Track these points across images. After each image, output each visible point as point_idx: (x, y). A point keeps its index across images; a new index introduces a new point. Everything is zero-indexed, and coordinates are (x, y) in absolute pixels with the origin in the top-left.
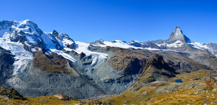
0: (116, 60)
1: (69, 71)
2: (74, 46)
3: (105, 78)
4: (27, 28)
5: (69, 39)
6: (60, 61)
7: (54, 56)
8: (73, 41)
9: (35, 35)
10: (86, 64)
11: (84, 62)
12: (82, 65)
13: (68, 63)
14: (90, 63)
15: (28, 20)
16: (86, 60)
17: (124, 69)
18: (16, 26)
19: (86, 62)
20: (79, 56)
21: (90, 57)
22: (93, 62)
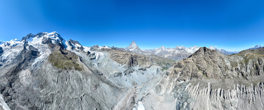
0: (117, 56)
1: (80, 66)
2: (82, 48)
3: (114, 72)
4: (53, 36)
5: (79, 44)
6: (73, 57)
7: (69, 53)
8: (81, 45)
9: (58, 40)
10: (92, 59)
11: (90, 58)
12: (89, 60)
13: (79, 58)
14: (95, 58)
15: (55, 32)
16: (91, 56)
17: (127, 63)
18: (47, 35)
19: (92, 58)
20: (86, 53)
21: (94, 54)
22: (97, 58)
